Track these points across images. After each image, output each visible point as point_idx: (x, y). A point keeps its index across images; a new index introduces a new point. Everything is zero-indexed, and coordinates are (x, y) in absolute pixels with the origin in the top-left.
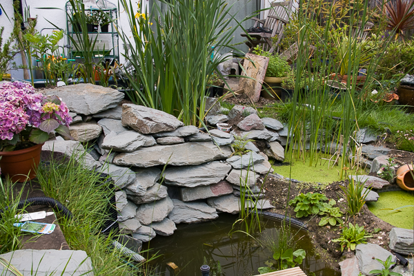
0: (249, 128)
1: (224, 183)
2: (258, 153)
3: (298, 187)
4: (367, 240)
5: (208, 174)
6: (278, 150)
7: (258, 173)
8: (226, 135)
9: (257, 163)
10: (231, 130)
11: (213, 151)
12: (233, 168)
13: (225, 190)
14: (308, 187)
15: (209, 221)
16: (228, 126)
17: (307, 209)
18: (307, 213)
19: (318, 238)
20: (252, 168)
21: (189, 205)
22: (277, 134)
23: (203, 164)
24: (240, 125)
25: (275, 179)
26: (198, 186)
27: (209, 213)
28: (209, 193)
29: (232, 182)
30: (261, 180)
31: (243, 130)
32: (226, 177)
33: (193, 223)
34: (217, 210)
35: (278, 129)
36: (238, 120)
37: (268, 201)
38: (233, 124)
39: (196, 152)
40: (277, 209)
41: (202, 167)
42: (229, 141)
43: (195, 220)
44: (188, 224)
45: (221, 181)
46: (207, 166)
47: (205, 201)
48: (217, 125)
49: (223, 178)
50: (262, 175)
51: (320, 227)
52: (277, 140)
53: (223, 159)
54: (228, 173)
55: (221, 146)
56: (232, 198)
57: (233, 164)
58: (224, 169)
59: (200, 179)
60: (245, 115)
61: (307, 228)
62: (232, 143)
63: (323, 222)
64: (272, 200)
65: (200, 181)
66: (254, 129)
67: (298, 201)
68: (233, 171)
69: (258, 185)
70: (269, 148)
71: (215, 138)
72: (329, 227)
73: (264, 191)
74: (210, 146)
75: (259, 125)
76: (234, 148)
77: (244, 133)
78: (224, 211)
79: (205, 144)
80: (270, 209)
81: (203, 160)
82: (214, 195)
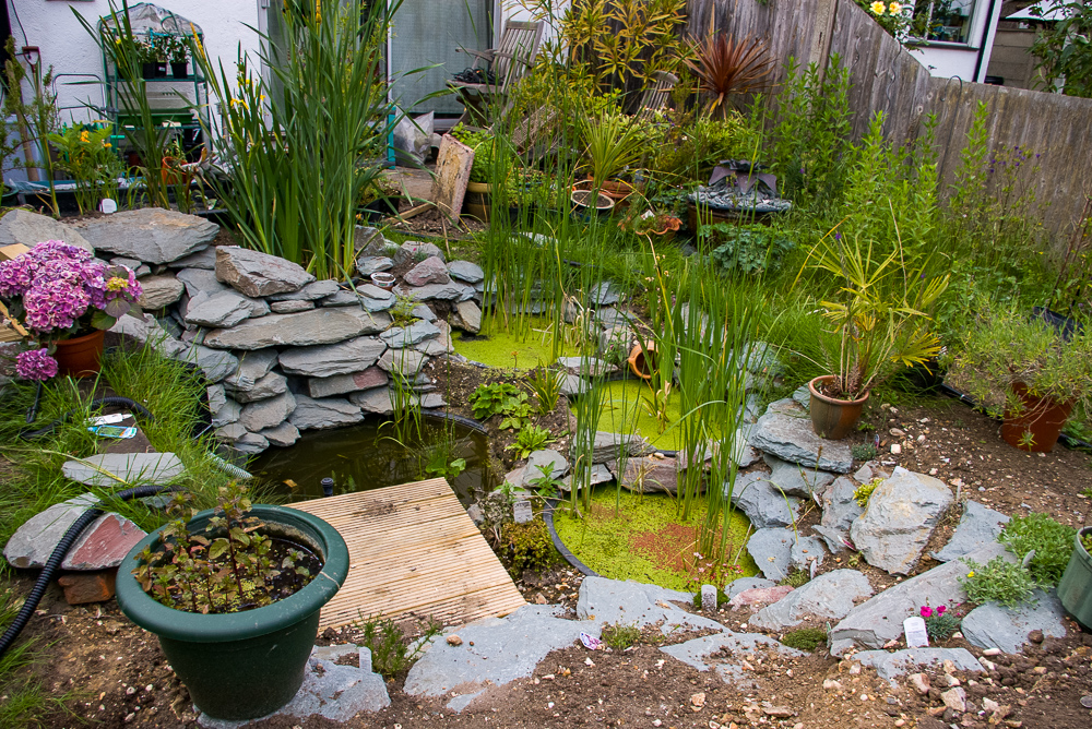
0: (422, 282)
1: (374, 370)
2: (432, 322)
3: (484, 375)
4: (547, 446)
5: (350, 357)
6: (471, 316)
7: (428, 355)
8: (385, 294)
9: (426, 338)
10: (394, 284)
11: (360, 319)
12: (388, 347)
13: (375, 380)
14: (498, 375)
15: (351, 425)
16: (390, 279)
17: (487, 406)
18: (488, 413)
19: (496, 445)
20: (418, 347)
21: (320, 404)
22: (472, 289)
23: (342, 342)
24: (408, 277)
25: (452, 362)
26: (333, 376)
27: (350, 413)
28: (350, 385)
29: (386, 368)
30: (431, 365)
31: (414, 286)
32: (378, 360)
33: (325, 429)
34: (363, 410)
35: (474, 280)
36: (406, 268)
37: (440, 396)
38: (398, 274)
39: (333, 324)
40: (453, 406)
41: (341, 347)
42: (387, 304)
43: (328, 424)
44: (318, 430)
45: (369, 367)
46: (349, 344)
47: (346, 397)
48: (372, 276)
49: (372, 363)
50: (433, 357)
51: (501, 431)
52: (472, 299)
53: (375, 333)
54: (381, 356)
55: (374, 313)
56: (386, 392)
57: (389, 341)
58: (375, 348)
59: (337, 365)
60: (420, 258)
61: (487, 434)
62: (392, 307)
63: (504, 424)
64: (445, 394)
65: (337, 368)
66: (431, 282)
67: (479, 396)
68: (389, 352)
69: (426, 372)
70: (456, 313)
71: (366, 300)
72: (512, 431)
73: (435, 381)
74: (356, 313)
75: (439, 276)
76: (394, 315)
77: (415, 290)
78: (372, 410)
79: (348, 311)
80: (441, 407)
81: (343, 336)
82: (357, 388)
